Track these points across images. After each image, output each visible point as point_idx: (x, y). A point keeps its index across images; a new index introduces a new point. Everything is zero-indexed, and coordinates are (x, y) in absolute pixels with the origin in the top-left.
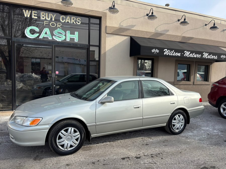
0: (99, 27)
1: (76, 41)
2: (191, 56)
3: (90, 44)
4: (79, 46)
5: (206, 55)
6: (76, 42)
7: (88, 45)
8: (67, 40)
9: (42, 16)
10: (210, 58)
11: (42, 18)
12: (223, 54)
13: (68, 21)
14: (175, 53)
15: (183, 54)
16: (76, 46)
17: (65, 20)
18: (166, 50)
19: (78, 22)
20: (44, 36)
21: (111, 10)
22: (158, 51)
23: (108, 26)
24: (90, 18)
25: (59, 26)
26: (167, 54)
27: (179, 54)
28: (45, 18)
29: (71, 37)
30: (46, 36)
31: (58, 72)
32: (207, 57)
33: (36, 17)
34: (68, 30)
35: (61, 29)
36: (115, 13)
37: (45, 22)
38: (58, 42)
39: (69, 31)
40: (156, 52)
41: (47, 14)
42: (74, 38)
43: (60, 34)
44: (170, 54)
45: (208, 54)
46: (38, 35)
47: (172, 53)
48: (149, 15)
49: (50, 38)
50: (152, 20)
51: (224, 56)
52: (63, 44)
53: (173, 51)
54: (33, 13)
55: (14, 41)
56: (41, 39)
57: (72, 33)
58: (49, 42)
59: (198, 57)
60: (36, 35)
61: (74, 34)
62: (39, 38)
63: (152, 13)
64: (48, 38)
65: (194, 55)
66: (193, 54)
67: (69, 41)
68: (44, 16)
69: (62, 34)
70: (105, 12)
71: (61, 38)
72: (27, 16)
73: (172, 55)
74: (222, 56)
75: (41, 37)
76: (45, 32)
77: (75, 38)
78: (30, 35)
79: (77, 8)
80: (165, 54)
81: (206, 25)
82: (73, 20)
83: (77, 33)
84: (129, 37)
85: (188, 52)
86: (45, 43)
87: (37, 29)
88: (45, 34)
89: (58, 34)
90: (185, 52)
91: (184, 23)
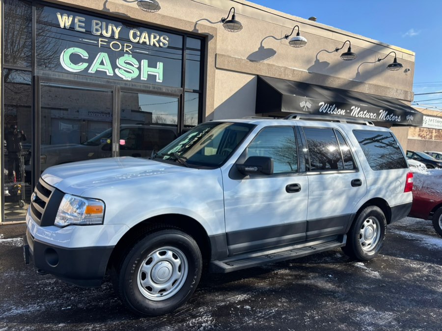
0: (200, 54)
1: (159, 81)
2: (362, 116)
3: (185, 88)
4: (164, 91)
5: (383, 115)
6: (160, 83)
7: (181, 90)
8: (142, 78)
9: (95, 27)
10: (390, 120)
11: (94, 32)
12: (411, 114)
13: (145, 40)
14: (336, 109)
15: (348, 111)
16: (159, 91)
17: (139, 38)
18: (323, 103)
19: (164, 44)
20: (98, 69)
21: (227, 24)
22: (310, 105)
23: (219, 54)
24: (185, 36)
25: (127, 49)
26: (324, 112)
27: (343, 112)
28: (99, 33)
29: (149, 73)
30: (101, 68)
31: (124, 141)
32: (385, 117)
33: (83, 30)
34: (143, 59)
35: (131, 56)
36: (235, 31)
37: (100, 39)
38: (124, 82)
39: (147, 61)
40: (307, 107)
41: (104, 24)
42: (156, 76)
43: (128, 66)
44: (330, 111)
45: (387, 112)
46: (85, 65)
47: (332, 110)
49: (110, 73)
50: (297, 47)
51: (411, 116)
52: (135, 85)
53: (334, 105)
54: (77, 21)
56: (92, 73)
57: (152, 65)
58: (107, 81)
59: (371, 117)
60: (82, 66)
61: (156, 68)
62: (89, 72)
63: (298, 34)
64: (106, 72)
66: (365, 112)
67: (146, 79)
68: (98, 27)
69: (133, 66)
70: (214, 28)
71: (131, 73)
72: (65, 26)
73: (332, 113)
75: (92, 70)
76: (100, 61)
77: (157, 74)
78: (69, 66)
79: (163, 16)
80: (321, 110)
81: (379, 60)
82: (154, 39)
83: (160, 65)
84: (256, 77)
85: (357, 108)
86: (99, 83)
87: (84, 54)
88: (100, 64)
89: (125, 65)
90: (352, 108)
91: (348, 56)
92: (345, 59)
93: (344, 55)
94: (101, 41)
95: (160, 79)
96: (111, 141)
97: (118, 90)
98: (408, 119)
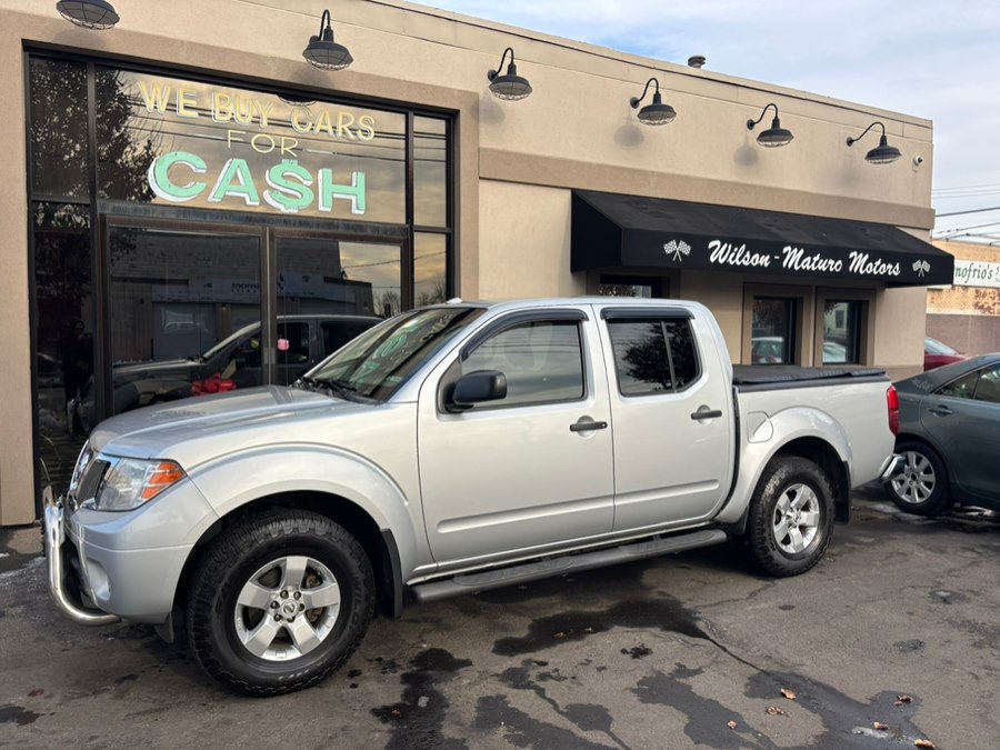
1: (357, 212)
2: (808, 268)
3: (415, 223)
4: (369, 233)
5: (859, 262)
6: (359, 215)
7: (405, 229)
8: (321, 208)
9: (217, 106)
10: (875, 273)
11: (217, 118)
12: (922, 258)
13: (324, 127)
14: (748, 253)
15: (777, 257)
16: (359, 233)
17: (311, 124)
18: (718, 243)
19: (365, 132)
20: (227, 193)
21: (499, 84)
22: (689, 248)
23: (485, 150)
24: (411, 114)
25: (287, 149)
26: (721, 261)
27: (765, 261)
28: (226, 118)
29: (335, 195)
30: (234, 191)
31: (287, 342)
32: (864, 268)
34: (322, 167)
35: (295, 162)
36: (517, 97)
37: (230, 131)
38: (283, 218)
39: (330, 171)
40: (681, 252)
42: (351, 201)
43: (291, 184)
44: (733, 259)
45: (867, 256)
46: (201, 187)
47: (738, 256)
48: (643, 104)
49: (252, 203)
50: (654, 124)
51: (924, 262)
52: (307, 224)
53: (744, 247)
54: (181, 96)
55: (103, 216)
57: (342, 179)
58: (247, 217)
59: (831, 269)
60: (194, 189)
61: (350, 184)
62: (209, 199)
63: (657, 97)
64: (244, 198)
65: (817, 263)
66: (816, 259)
67: (329, 210)
69: (302, 183)
70: (471, 93)
71: (297, 197)
72: (155, 107)
73: (738, 263)
74: (917, 266)
75: (215, 196)
76: (230, 177)
77: (353, 199)
78: (168, 189)
79: (364, 77)
80: (712, 259)
81: (850, 142)
82: (343, 123)
83: (359, 179)
84: (568, 194)
85: (796, 250)
86: (231, 221)
87: (197, 164)
88: (231, 183)
89: (283, 182)
90: (785, 250)
91: (773, 137)
92: (769, 143)
93: (764, 136)
94: (232, 135)
95: (359, 207)
96: (260, 342)
97: (271, 236)
98: (915, 269)
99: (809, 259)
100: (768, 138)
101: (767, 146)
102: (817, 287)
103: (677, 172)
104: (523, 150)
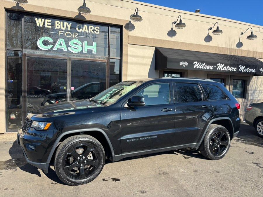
0: (120, 37)
3: (110, 56)
4: (97, 58)
5: (242, 68)
6: (94, 54)
9: (56, 25)
10: (247, 71)
11: (56, 28)
13: (85, 30)
14: (206, 66)
15: (215, 67)
16: (94, 59)
17: (82, 29)
18: (197, 62)
19: (97, 32)
20: (58, 48)
21: (133, 17)
22: (188, 64)
23: (130, 36)
24: (110, 27)
25: (75, 36)
26: (198, 68)
27: (211, 68)
28: (59, 28)
29: (88, 49)
30: (60, 47)
31: (74, 88)
32: (244, 70)
33: (50, 27)
34: (84, 41)
36: (138, 21)
37: (59, 31)
38: (73, 55)
39: (87, 42)
40: (185, 65)
41: (62, 22)
43: (76, 45)
44: (201, 67)
45: (245, 67)
46: (51, 46)
47: (203, 66)
48: (177, 23)
49: (65, 50)
50: (180, 29)
52: (80, 56)
53: (205, 63)
54: (47, 22)
55: (25, 53)
57: (90, 44)
58: (63, 54)
59: (233, 70)
60: (49, 47)
61: (92, 46)
62: (53, 49)
63: (181, 21)
64: (63, 49)
65: (228, 68)
67: (86, 52)
68: (58, 25)
69: (79, 45)
70: (127, 20)
71: (77, 49)
72: (40, 25)
73: (203, 68)
75: (55, 49)
76: (59, 43)
77: (93, 49)
78: (42, 47)
79: (96, 16)
80: (195, 67)
81: (242, 34)
82: (91, 29)
83: (95, 44)
84: (154, 48)
85: (221, 65)
86: (59, 55)
87: (50, 40)
88: (59, 45)
89: (74, 45)
90: (218, 65)
91: (217, 32)
92: (215, 34)
93: (214, 31)
94: (60, 32)
95: (95, 52)
96: (66, 88)
97: (70, 59)
98: (261, 71)
99: (225, 67)
100: (216, 32)
101: (214, 34)
102: (230, 76)
103: (188, 42)
104: (141, 36)
